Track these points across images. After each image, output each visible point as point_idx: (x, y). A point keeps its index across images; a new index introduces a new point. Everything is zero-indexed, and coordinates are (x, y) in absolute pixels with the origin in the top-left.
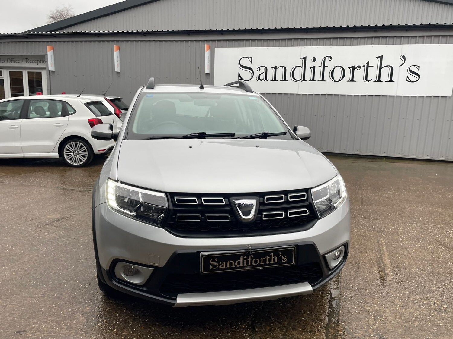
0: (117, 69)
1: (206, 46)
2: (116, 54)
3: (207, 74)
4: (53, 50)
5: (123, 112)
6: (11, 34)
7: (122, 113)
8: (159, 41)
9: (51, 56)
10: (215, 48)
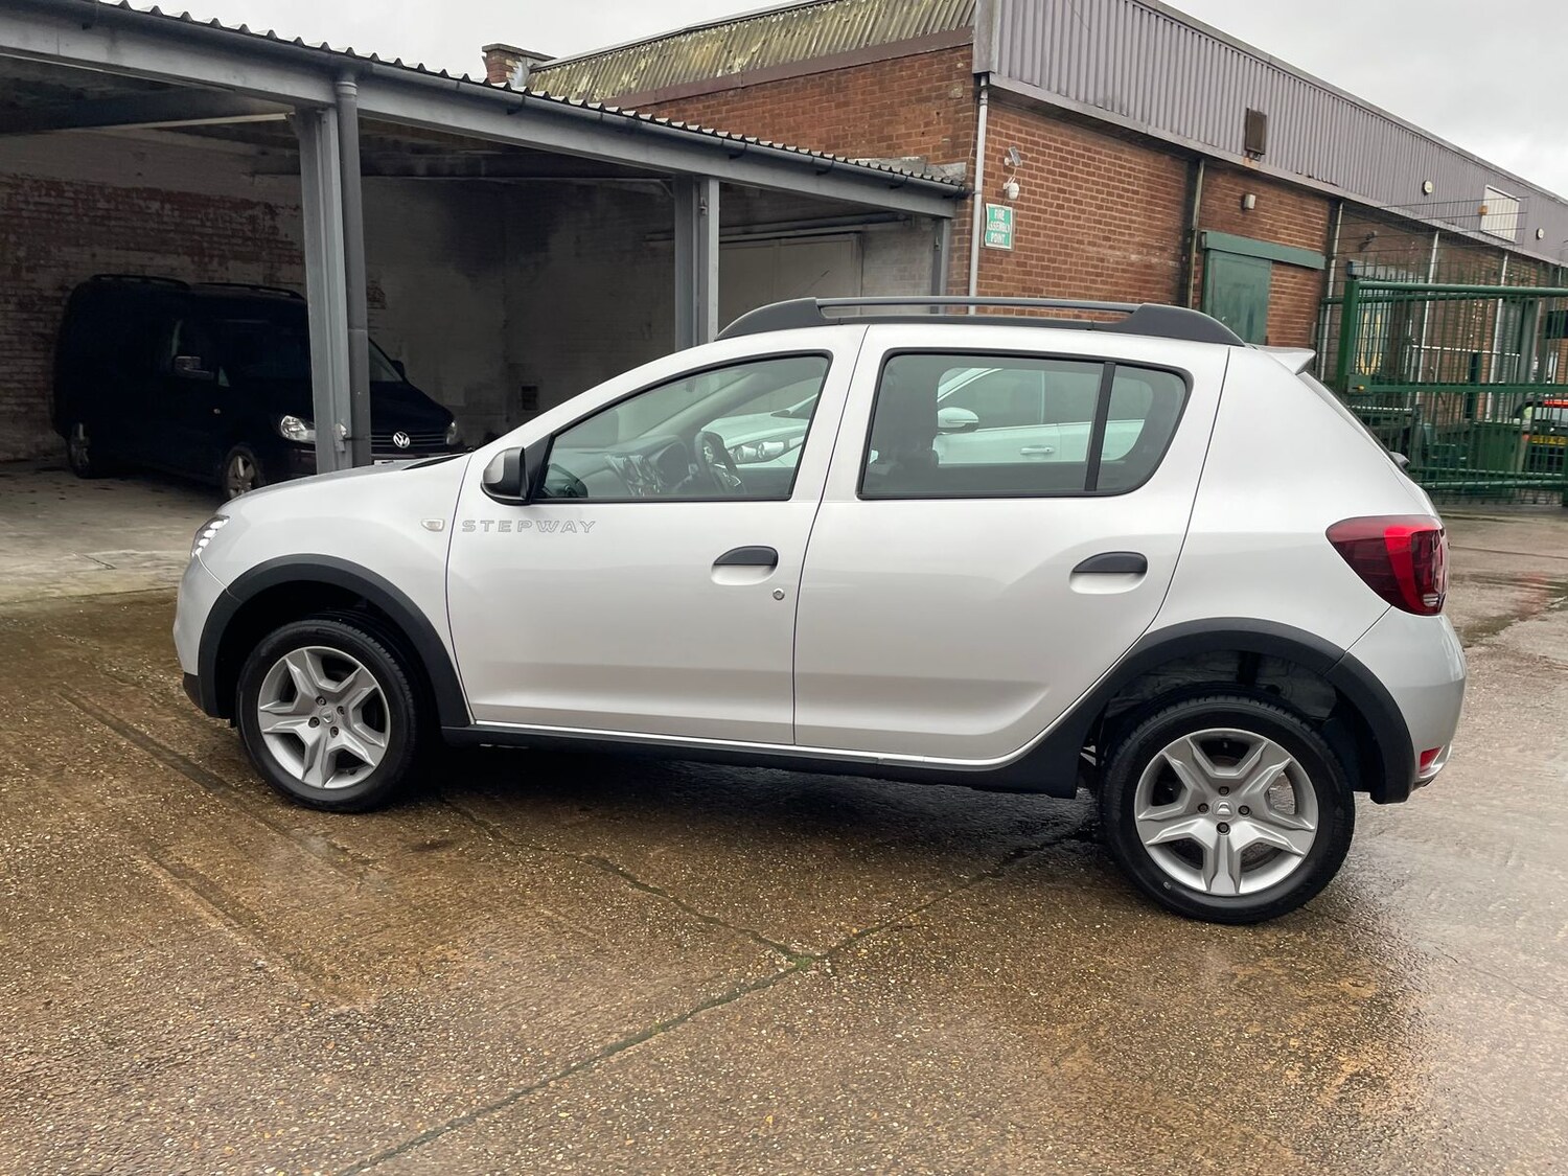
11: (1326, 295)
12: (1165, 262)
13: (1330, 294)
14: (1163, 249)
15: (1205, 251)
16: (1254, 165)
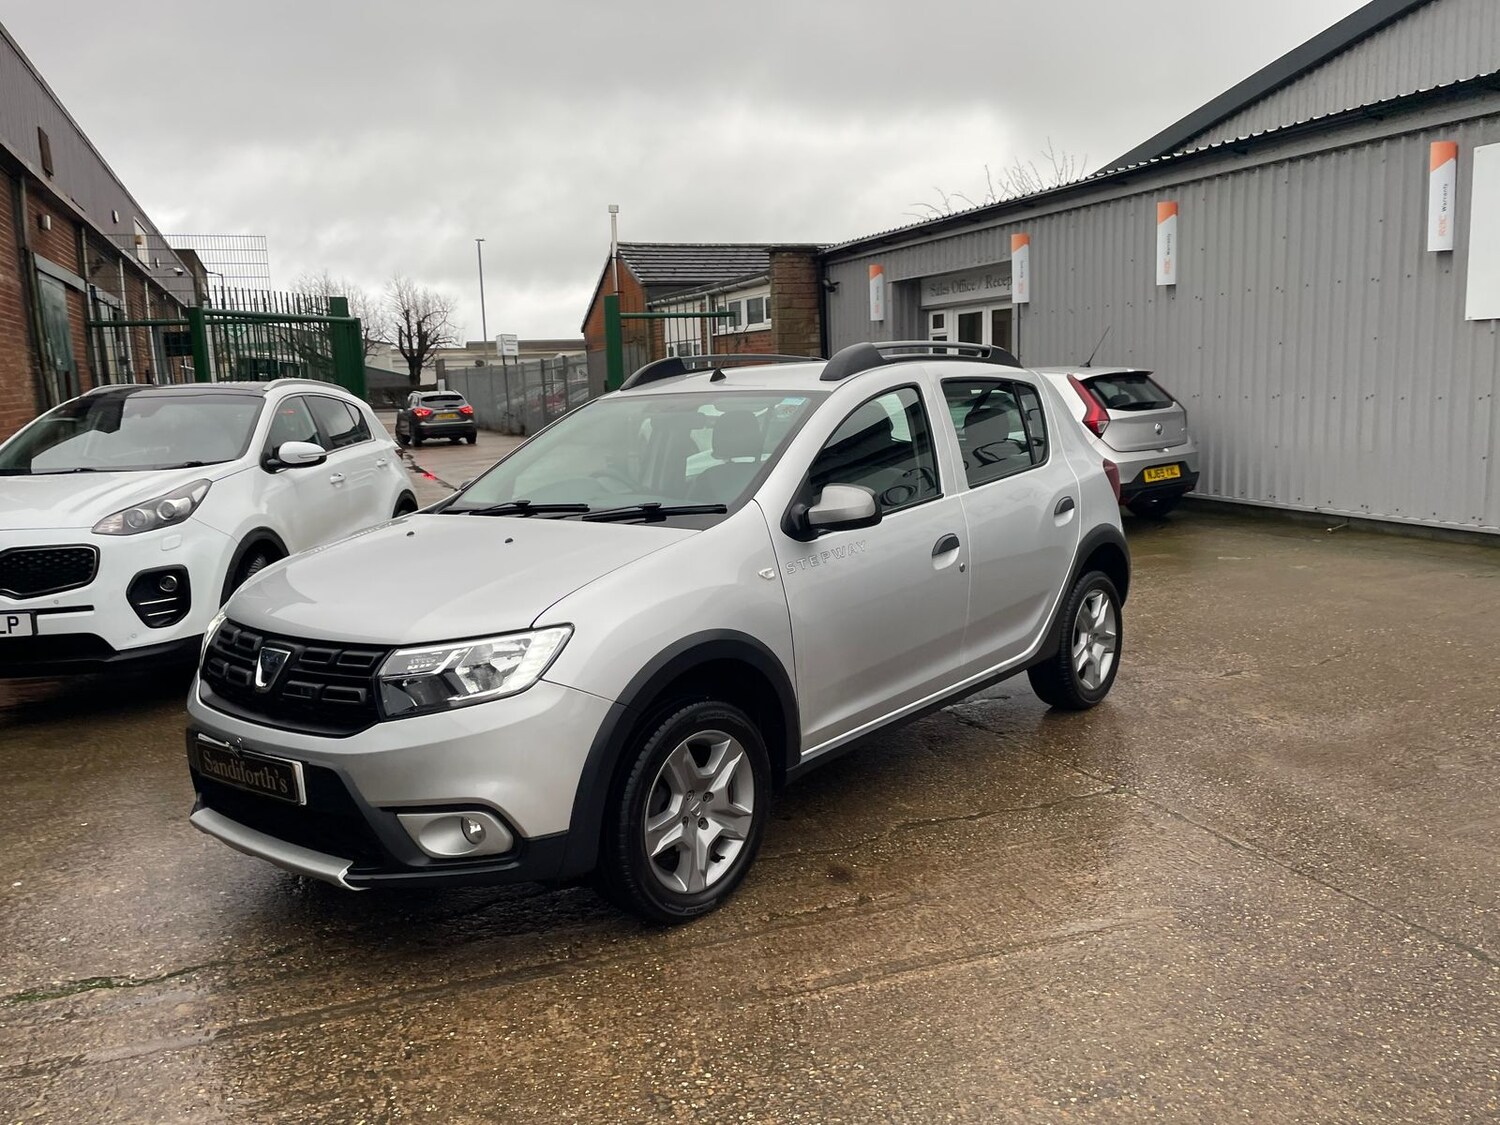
0: (1163, 278)
1: (1436, 147)
2: (1165, 230)
3: (1441, 254)
4: (1029, 243)
5: (1112, 418)
6: (950, 216)
7: (1109, 420)
8: (1287, 163)
9: (1022, 262)
10: (1476, 149)
11: (89, 319)
12: (14, 281)
13: (92, 316)
14: (11, 268)
15: (37, 270)
16: (48, 184)
